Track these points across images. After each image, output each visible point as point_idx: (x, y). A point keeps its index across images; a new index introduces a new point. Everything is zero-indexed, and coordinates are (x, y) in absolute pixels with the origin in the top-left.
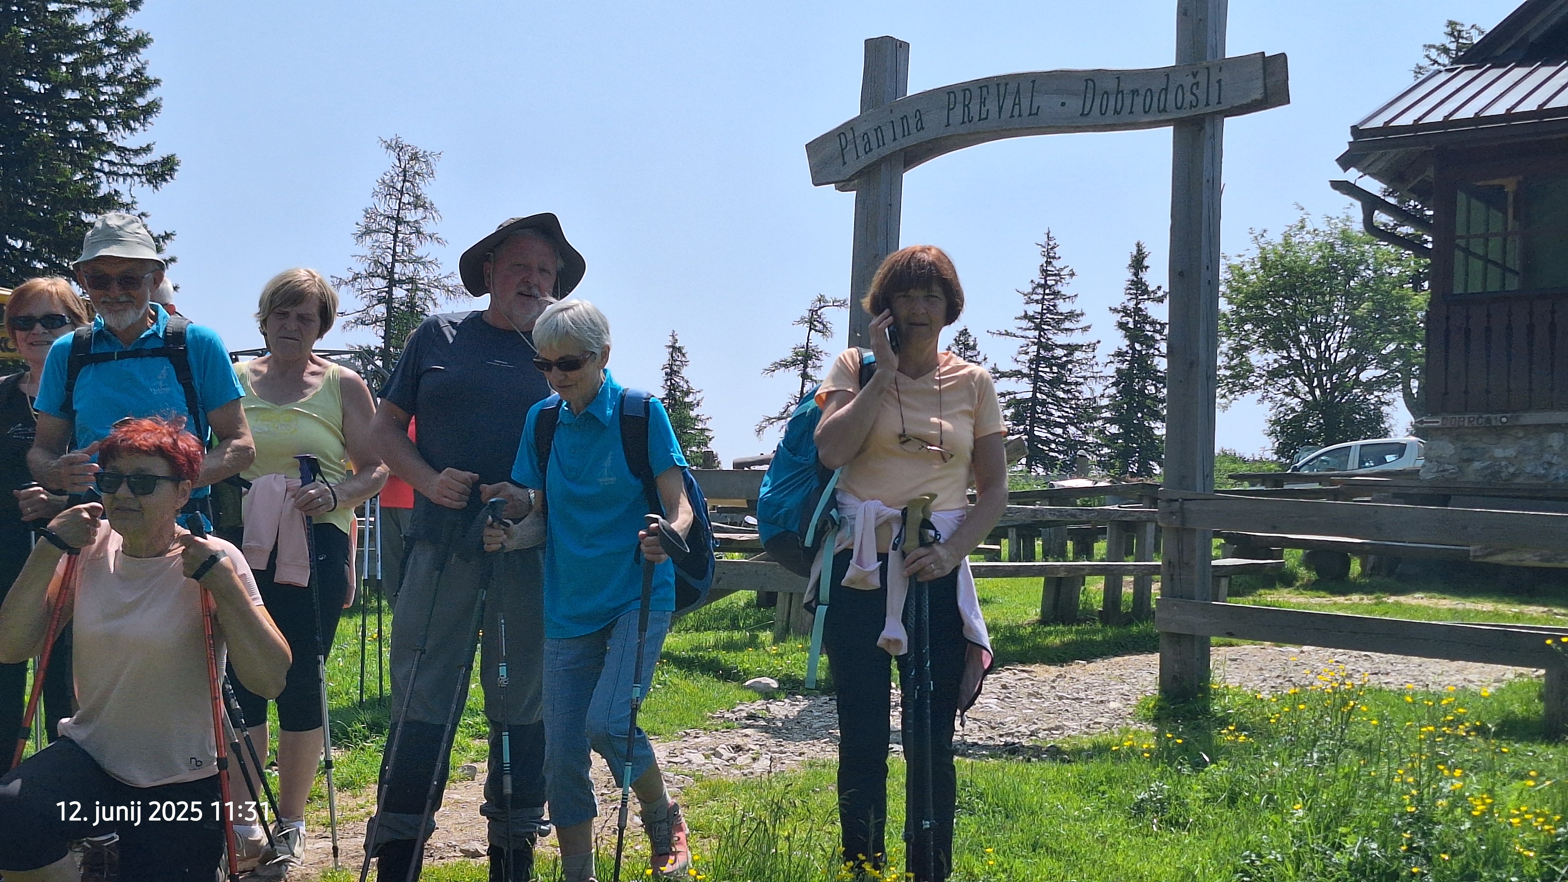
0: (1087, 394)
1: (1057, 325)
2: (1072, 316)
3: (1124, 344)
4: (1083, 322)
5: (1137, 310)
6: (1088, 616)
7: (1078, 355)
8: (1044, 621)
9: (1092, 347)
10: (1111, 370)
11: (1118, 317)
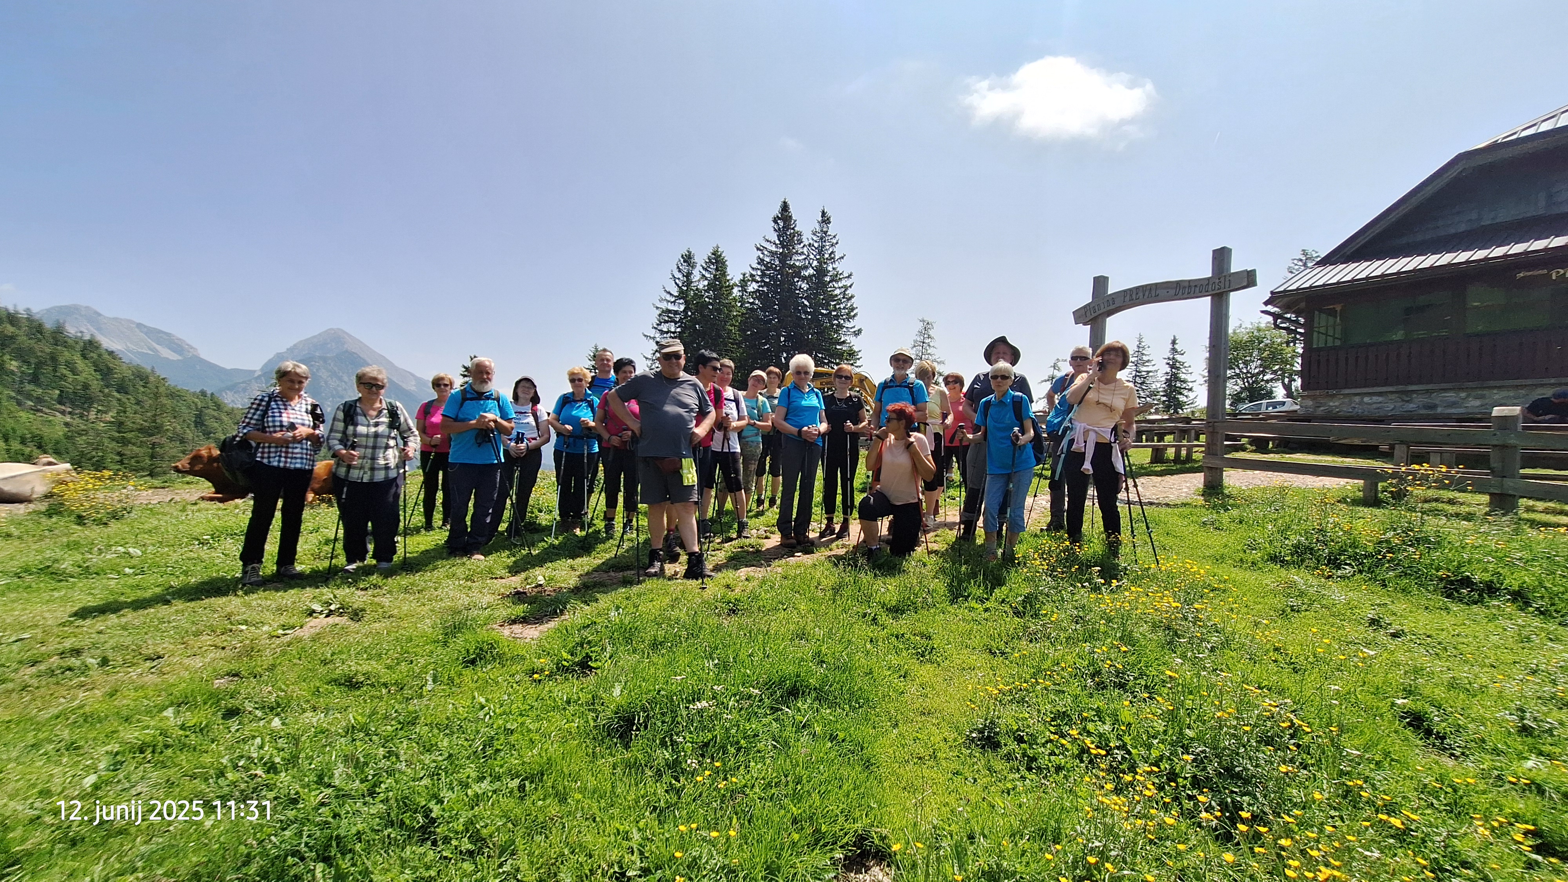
0: (1154, 387)
1: (1143, 364)
2: (1148, 361)
3: (1168, 370)
4: (1153, 363)
5: (1174, 358)
6: (1168, 461)
7: (1151, 374)
8: (1152, 462)
9: (1157, 371)
10: (1163, 379)
11: (1166, 361)
